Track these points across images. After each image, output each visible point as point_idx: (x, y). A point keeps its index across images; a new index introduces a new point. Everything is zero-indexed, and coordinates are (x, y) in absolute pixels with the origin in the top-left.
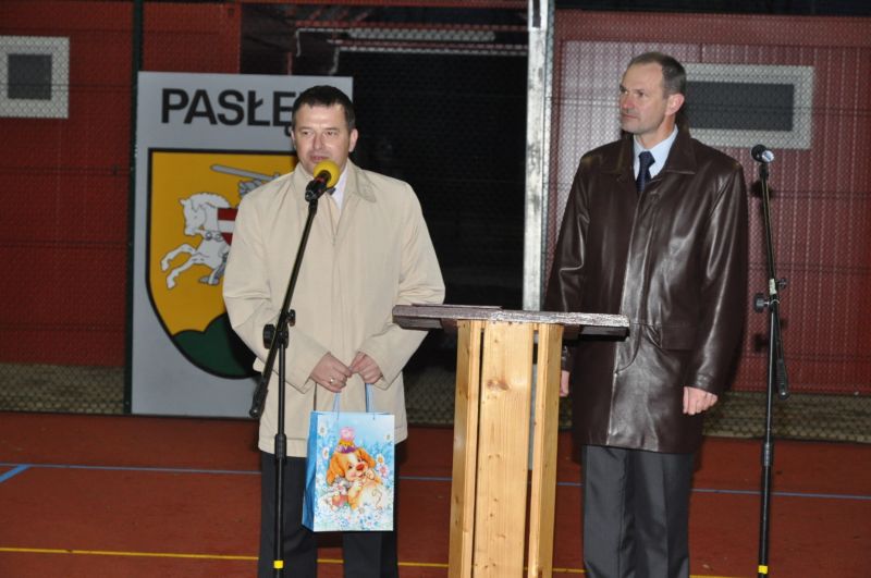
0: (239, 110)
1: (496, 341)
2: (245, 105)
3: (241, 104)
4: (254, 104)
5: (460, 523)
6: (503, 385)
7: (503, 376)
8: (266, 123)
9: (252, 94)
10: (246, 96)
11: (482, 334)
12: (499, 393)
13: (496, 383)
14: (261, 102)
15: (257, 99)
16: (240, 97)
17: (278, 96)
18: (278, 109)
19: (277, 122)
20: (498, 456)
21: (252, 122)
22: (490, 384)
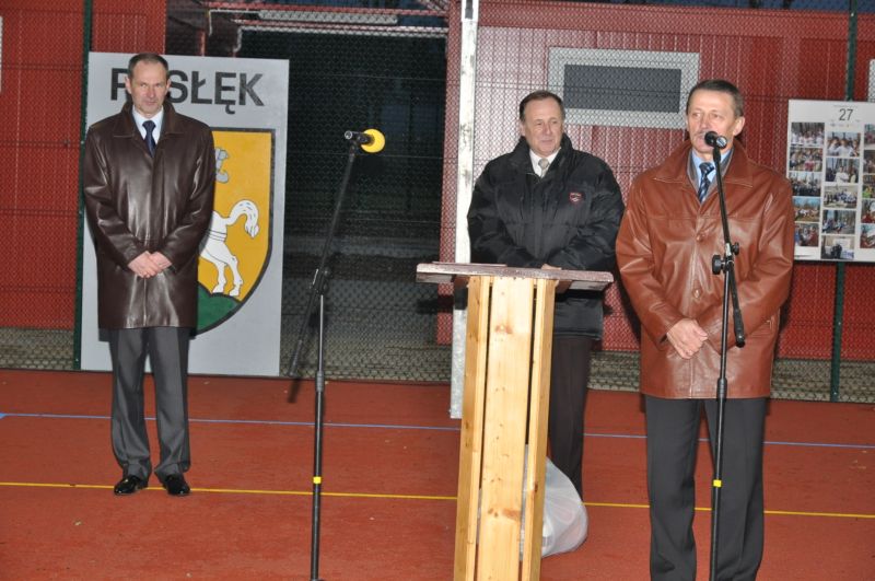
0: (183, 88)
1: (503, 294)
2: (188, 85)
3: (184, 83)
4: (197, 83)
5: (470, 445)
6: (508, 330)
7: (508, 322)
8: (209, 102)
9: (195, 74)
10: (190, 77)
11: (491, 289)
12: (504, 336)
13: (502, 328)
14: (203, 82)
15: (200, 79)
16: (184, 77)
17: (219, 76)
18: (220, 88)
19: (219, 101)
20: (504, 389)
21: (196, 100)
22: (498, 329)
